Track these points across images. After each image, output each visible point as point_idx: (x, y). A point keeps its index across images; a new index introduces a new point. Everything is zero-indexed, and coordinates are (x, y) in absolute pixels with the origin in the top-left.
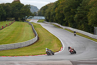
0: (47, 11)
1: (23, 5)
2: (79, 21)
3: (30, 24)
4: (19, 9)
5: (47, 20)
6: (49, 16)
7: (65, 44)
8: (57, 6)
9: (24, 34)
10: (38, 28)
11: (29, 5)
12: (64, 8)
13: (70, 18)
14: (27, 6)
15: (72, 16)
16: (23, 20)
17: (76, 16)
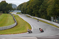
0: (22, 7)
1: (8, 4)
2: (41, 13)
3: (12, 15)
4: (5, 6)
5: (22, 13)
6: (24, 10)
7: (33, 27)
8: (28, 5)
9: (8, 21)
10: (16, 18)
11: (11, 4)
12: (32, 6)
13: (36, 12)
14: (10, 4)
15: (37, 10)
16: (8, 13)
17: (40, 10)
